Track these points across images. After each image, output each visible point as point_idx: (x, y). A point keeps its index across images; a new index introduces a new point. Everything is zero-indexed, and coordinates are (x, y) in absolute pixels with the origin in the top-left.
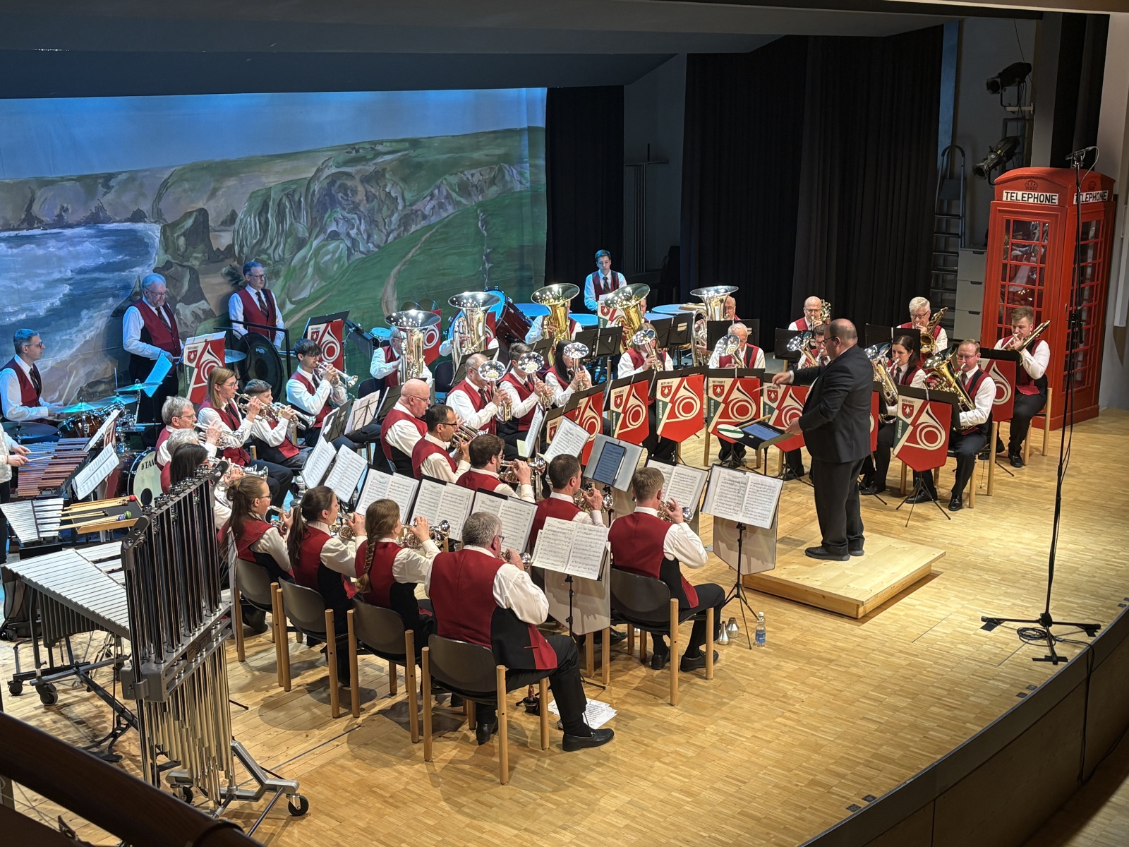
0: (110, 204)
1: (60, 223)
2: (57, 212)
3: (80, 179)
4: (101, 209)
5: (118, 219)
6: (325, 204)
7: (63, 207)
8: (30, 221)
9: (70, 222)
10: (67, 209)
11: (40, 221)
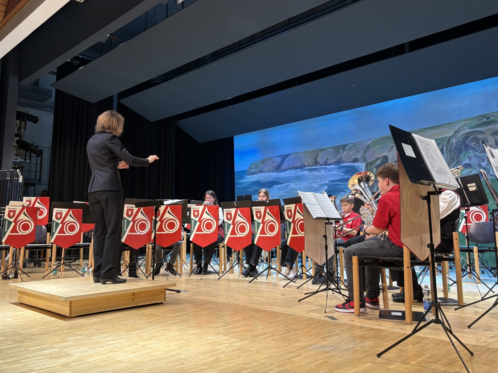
0: (345, 156)
1: (326, 164)
2: (325, 160)
3: (334, 148)
4: (341, 158)
5: (347, 161)
6: (461, 149)
7: (327, 158)
8: (316, 163)
9: (329, 163)
10: (329, 159)
11: (319, 163)
